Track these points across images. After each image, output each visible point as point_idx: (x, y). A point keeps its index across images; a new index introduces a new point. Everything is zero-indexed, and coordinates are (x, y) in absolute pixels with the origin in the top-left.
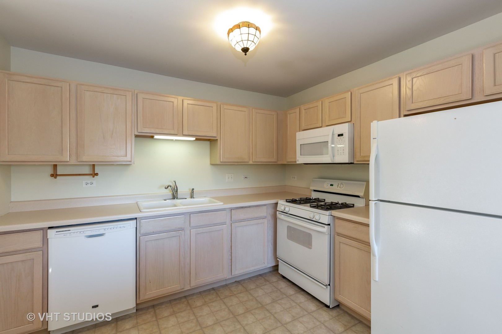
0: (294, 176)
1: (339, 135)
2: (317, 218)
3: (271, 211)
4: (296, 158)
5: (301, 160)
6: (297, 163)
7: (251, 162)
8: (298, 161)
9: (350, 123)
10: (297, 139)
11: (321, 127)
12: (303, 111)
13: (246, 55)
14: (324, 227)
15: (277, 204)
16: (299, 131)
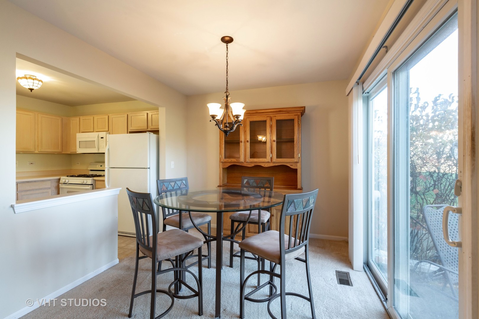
0: (78, 162)
1: (101, 138)
2: (85, 182)
3: (55, 184)
4: (76, 150)
5: (80, 151)
6: (77, 153)
7: (36, 152)
8: (78, 151)
9: (107, 132)
10: (77, 138)
11: (93, 132)
12: (81, 120)
13: (31, 92)
14: (89, 186)
15: (59, 179)
16: (79, 133)
